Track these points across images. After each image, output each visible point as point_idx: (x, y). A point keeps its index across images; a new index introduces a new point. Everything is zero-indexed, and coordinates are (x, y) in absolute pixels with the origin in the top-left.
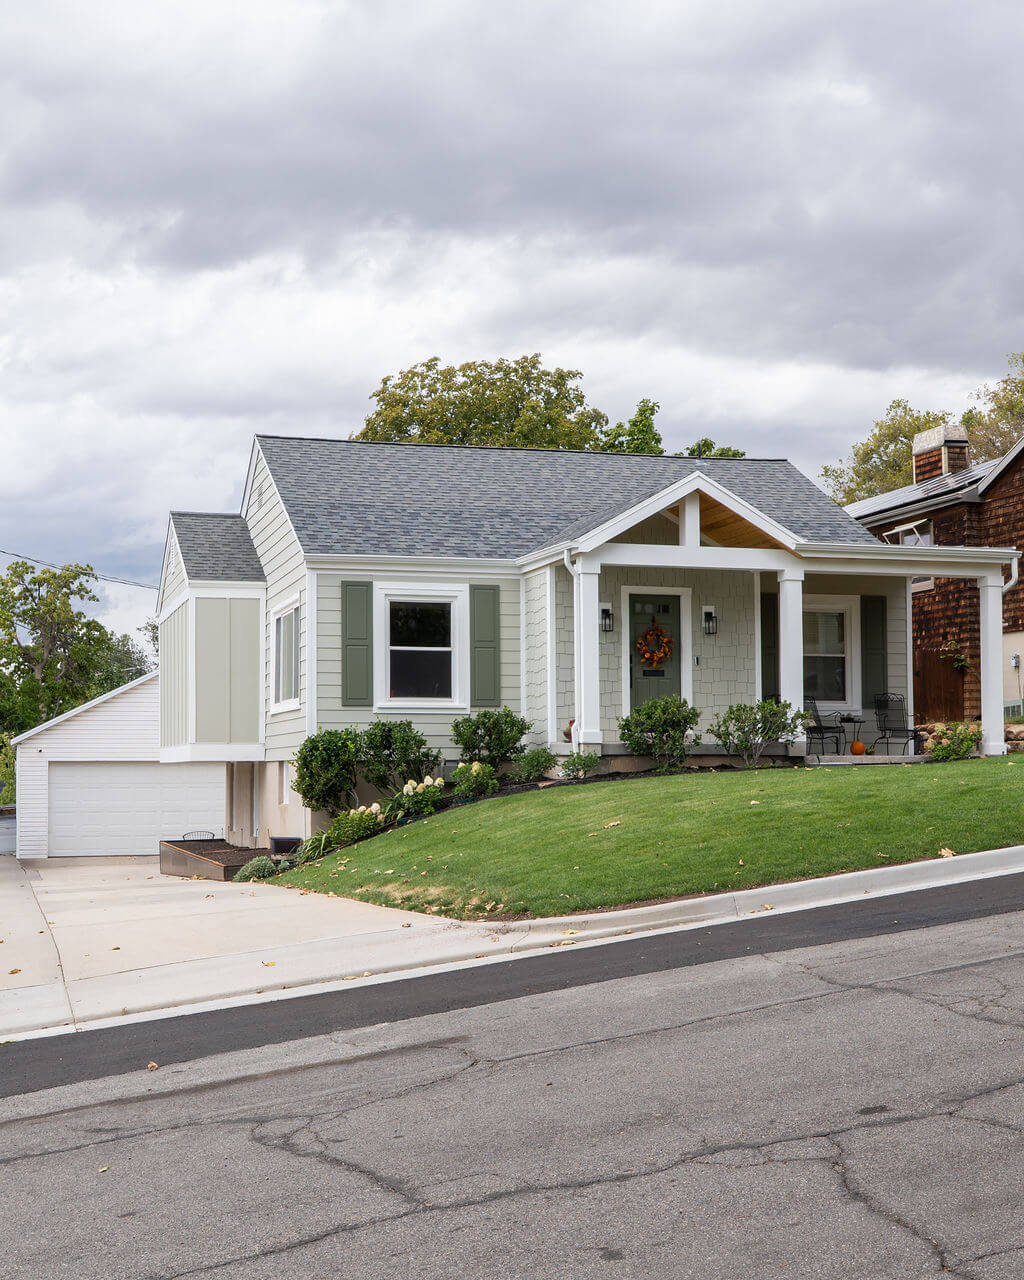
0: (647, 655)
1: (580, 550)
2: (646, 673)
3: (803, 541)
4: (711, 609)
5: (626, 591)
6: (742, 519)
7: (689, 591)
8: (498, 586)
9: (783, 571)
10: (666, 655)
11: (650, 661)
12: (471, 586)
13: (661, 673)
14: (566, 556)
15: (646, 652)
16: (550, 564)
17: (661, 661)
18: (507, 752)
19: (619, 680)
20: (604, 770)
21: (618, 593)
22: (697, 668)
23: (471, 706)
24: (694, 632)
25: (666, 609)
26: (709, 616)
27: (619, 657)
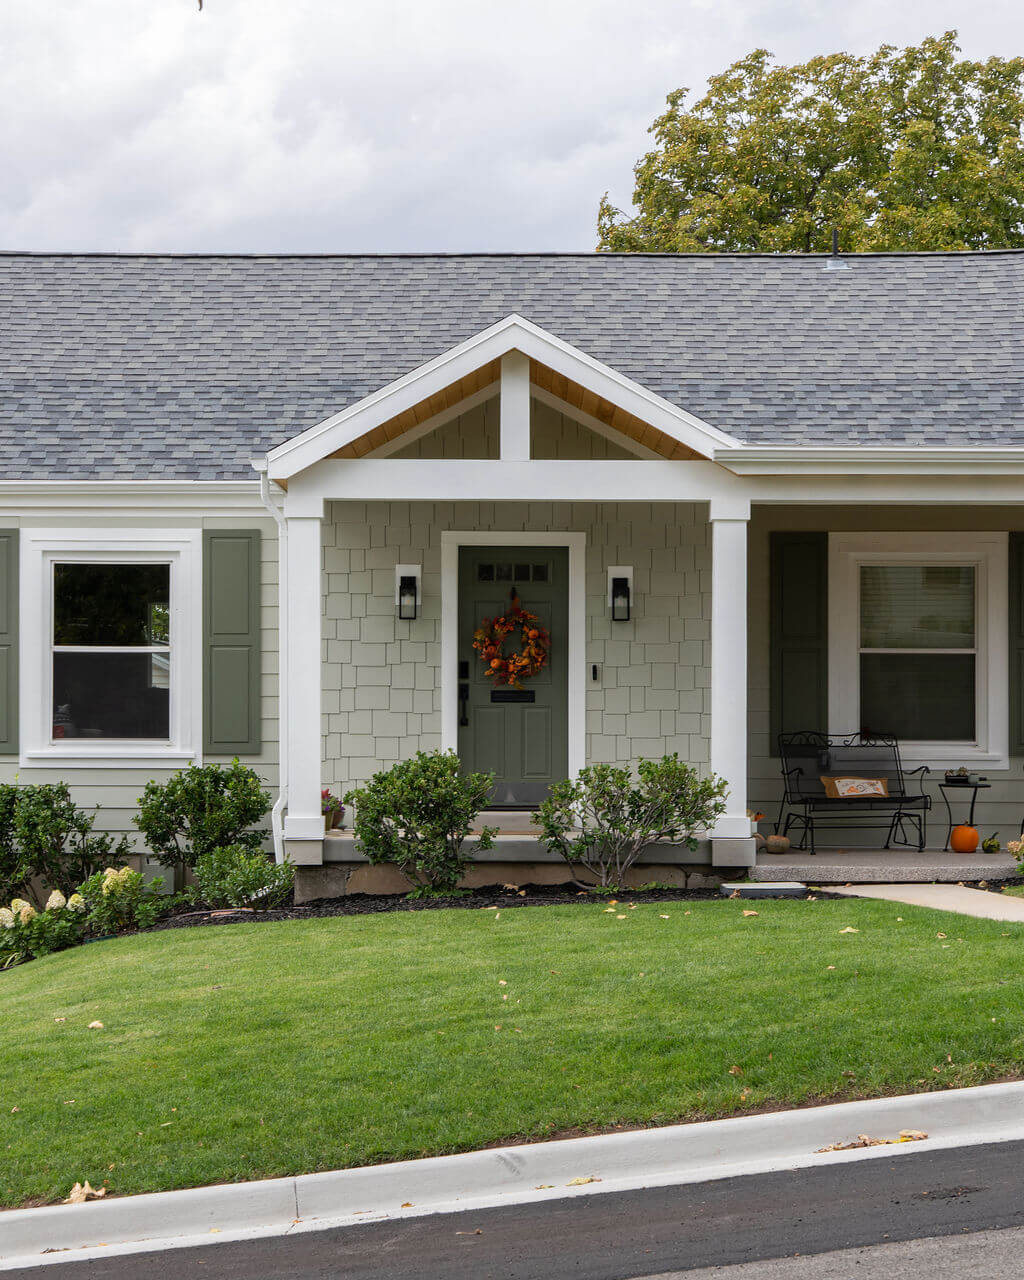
0: (496, 663)
2: (497, 697)
3: (735, 444)
4: (625, 572)
5: (450, 542)
7: (581, 539)
8: (258, 532)
9: (713, 502)
10: (534, 662)
11: (502, 673)
12: (205, 532)
13: (528, 697)
15: (493, 656)
17: (522, 675)
19: (436, 711)
20: (334, 889)
21: (434, 546)
22: (597, 686)
23: (204, 754)
25: (541, 574)
26: (621, 587)
27: (436, 668)
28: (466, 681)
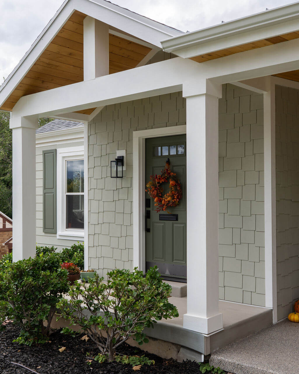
13: (175, 217)
17: (169, 206)
19: (132, 224)
21: (130, 139)
27: (132, 202)
28: (148, 209)
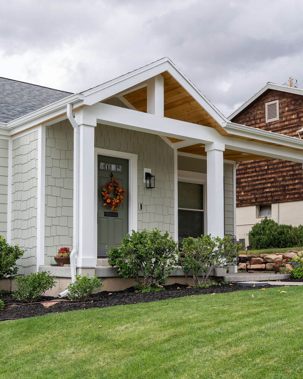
0: (109, 201)
1: (85, 103)
2: (106, 214)
4: (149, 171)
6: (193, 100)
7: (136, 156)
9: (212, 143)
10: (120, 201)
11: (110, 205)
13: (115, 215)
14: (68, 110)
15: (108, 198)
16: (42, 124)
17: (117, 206)
18: (4, 273)
22: (141, 212)
24: (138, 186)
26: (148, 176)
